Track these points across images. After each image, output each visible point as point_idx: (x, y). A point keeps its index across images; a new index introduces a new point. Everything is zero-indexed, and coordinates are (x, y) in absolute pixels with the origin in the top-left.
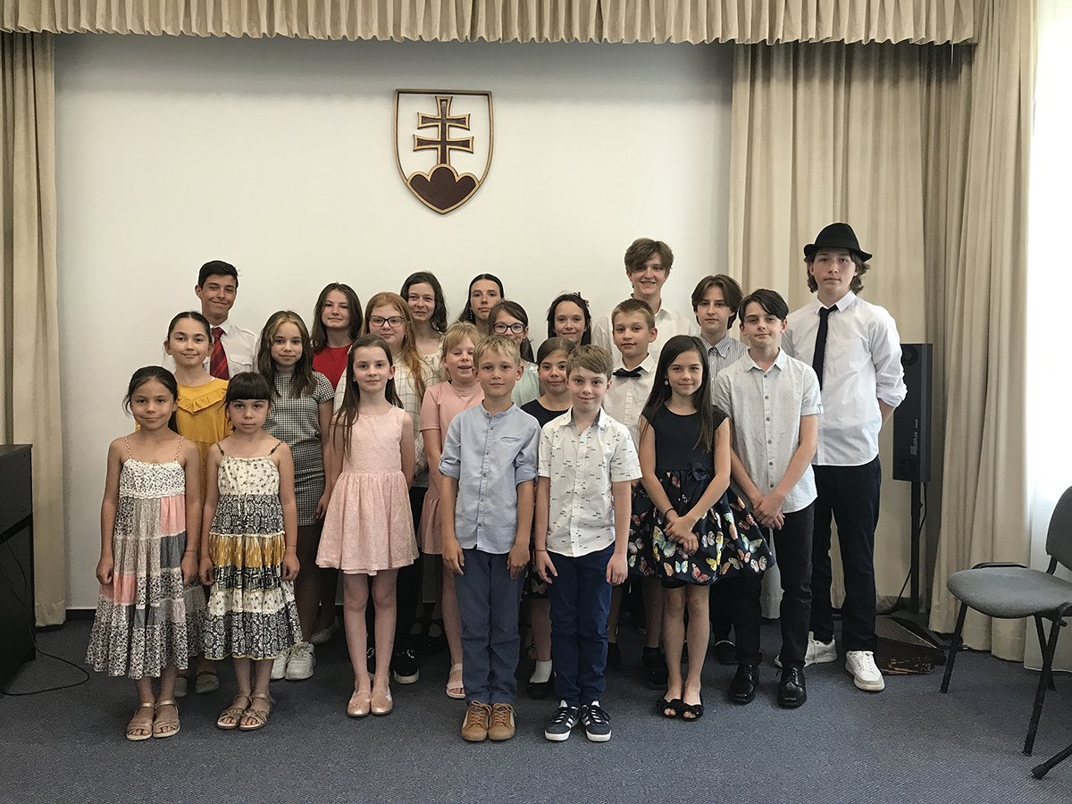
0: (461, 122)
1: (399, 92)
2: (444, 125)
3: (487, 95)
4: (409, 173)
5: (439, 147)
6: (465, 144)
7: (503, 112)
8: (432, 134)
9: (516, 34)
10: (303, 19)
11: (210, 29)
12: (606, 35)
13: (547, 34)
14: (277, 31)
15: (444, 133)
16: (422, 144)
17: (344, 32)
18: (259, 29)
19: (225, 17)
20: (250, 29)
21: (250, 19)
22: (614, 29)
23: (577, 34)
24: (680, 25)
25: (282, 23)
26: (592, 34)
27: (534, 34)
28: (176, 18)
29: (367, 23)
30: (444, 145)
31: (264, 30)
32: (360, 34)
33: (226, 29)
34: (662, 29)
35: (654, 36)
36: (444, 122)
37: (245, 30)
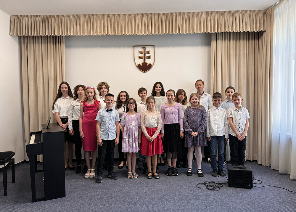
0: (148, 52)
1: (135, 46)
2: (144, 53)
3: (154, 46)
4: (137, 64)
5: (143, 58)
6: (149, 57)
7: (157, 49)
8: (142, 55)
9: (161, 33)
10: (115, 31)
11: (95, 34)
12: (180, 32)
13: (167, 32)
14: (109, 34)
15: (144, 55)
16: (140, 57)
17: (123, 34)
18: (105, 34)
19: (98, 31)
20: (103, 34)
21: (103, 31)
22: (182, 31)
23: (174, 32)
24: (197, 29)
25: (110, 32)
26: (177, 32)
27: (164, 33)
28: (88, 32)
29: (128, 31)
30: (144, 58)
31: (106, 34)
32: (127, 34)
33: (98, 34)
34: (193, 30)
35: (191, 32)
36: (144, 52)
37: (102, 34)
